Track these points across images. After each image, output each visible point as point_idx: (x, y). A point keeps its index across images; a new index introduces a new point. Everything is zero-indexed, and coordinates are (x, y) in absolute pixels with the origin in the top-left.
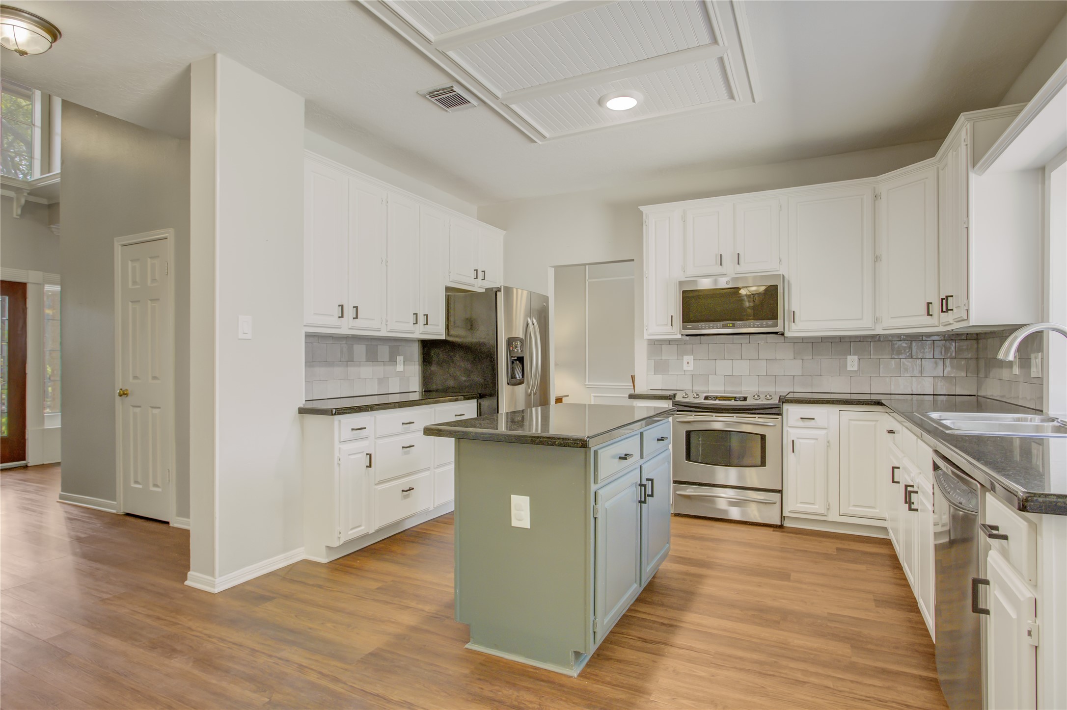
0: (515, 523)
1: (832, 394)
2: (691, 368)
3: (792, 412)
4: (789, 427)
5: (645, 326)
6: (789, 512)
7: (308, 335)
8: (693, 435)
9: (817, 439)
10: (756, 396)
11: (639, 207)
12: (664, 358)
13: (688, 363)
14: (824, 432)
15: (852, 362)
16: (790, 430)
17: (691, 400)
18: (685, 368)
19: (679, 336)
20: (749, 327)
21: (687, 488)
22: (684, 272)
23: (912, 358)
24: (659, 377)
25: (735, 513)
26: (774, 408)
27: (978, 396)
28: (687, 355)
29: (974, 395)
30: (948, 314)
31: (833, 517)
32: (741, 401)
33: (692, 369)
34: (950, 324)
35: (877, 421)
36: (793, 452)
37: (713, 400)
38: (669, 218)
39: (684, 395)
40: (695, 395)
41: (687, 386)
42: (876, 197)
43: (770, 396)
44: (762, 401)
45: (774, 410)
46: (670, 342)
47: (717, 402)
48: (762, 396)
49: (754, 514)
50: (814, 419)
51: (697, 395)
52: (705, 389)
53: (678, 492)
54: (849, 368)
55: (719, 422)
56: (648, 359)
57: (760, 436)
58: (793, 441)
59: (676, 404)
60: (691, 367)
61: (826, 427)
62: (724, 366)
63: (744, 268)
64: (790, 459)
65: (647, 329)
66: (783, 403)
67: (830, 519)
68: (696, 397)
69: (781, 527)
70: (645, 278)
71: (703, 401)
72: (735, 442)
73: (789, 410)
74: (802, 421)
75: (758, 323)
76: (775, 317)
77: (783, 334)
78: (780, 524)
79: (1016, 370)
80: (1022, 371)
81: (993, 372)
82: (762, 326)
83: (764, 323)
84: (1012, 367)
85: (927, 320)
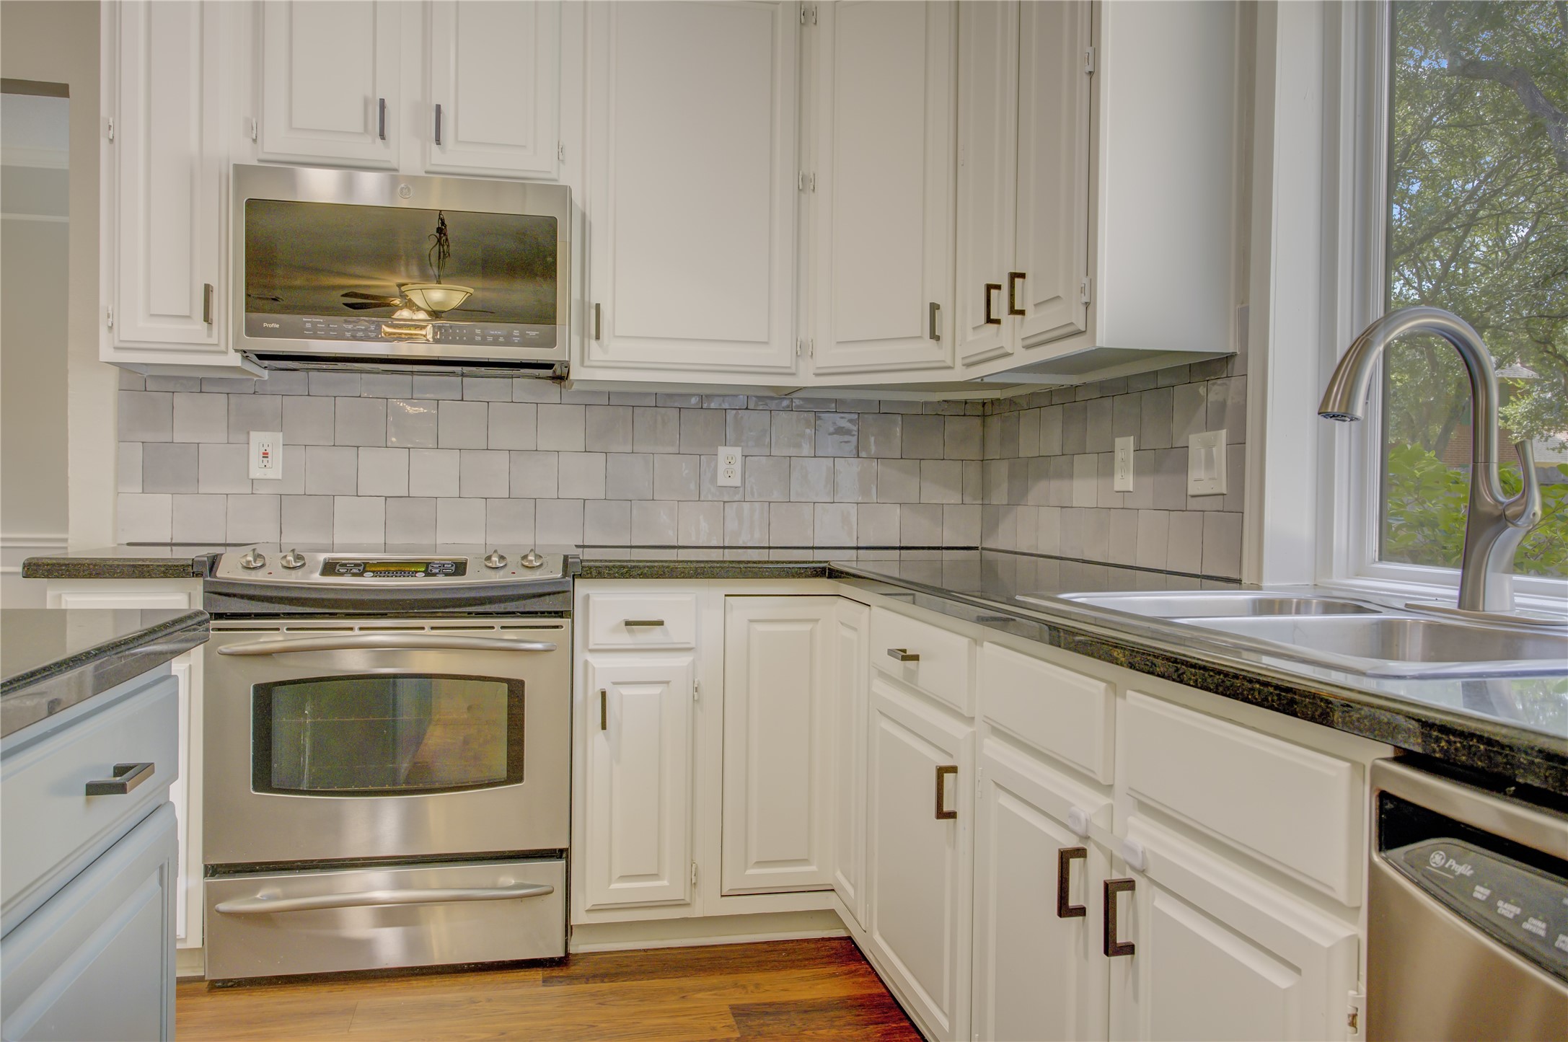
1: (680, 551)
2: (274, 471)
3: (600, 605)
4: (592, 651)
5: (102, 316)
6: (588, 911)
8: (281, 699)
9: (667, 683)
10: (495, 559)
12: (177, 437)
13: (265, 455)
14: (684, 660)
15: (729, 463)
16: (593, 659)
17: (274, 575)
18: (256, 472)
19: (235, 360)
20: (470, 341)
21: (256, 888)
22: (255, 141)
23: (858, 457)
24: (162, 501)
26: (549, 594)
27: (983, 549)
28: (264, 427)
29: (976, 548)
31: (708, 904)
32: (447, 575)
33: (281, 477)
34: (1007, 355)
35: (817, 621)
36: (604, 727)
37: (354, 575)
39: (250, 558)
40: (290, 558)
41: (262, 531)
42: (806, 16)
43: (538, 557)
44: (515, 576)
45: (547, 602)
47: (368, 581)
48: (513, 559)
50: (660, 623)
51: (299, 557)
52: (323, 540)
53: (223, 907)
54: (721, 481)
56: (122, 439)
57: (506, 685)
58: (604, 694)
59: (218, 591)
61: (692, 645)
62: (382, 469)
64: (593, 751)
65: (111, 328)
66: (572, 577)
67: (697, 911)
68: (294, 564)
69: (564, 965)
70: (104, 143)
71: (317, 578)
73: (591, 599)
74: (629, 631)
75: (497, 329)
76: (546, 316)
77: (565, 371)
78: (562, 954)
79: (1124, 480)
80: (1148, 481)
81: (1042, 490)
82: (508, 342)
83: (516, 333)
84: (1111, 473)
85: (926, 351)
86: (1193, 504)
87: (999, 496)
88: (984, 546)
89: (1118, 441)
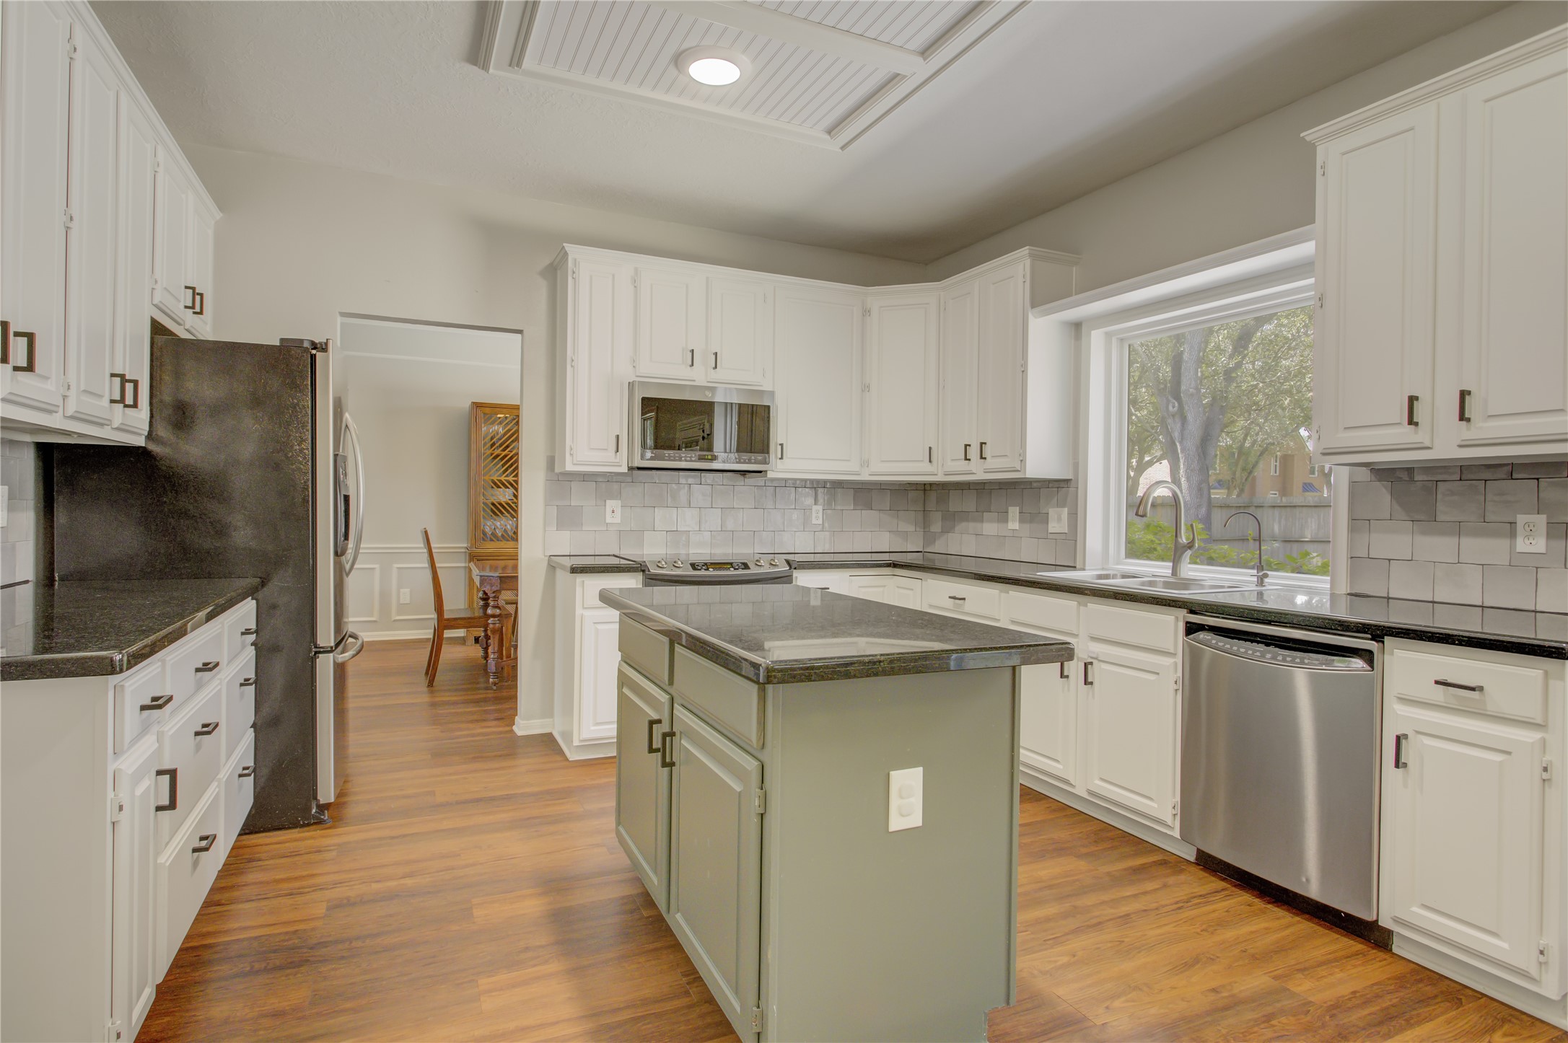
2: (618, 520)
5: (567, 448)
11: (564, 244)
12: (573, 503)
13: (613, 511)
17: (672, 570)
18: (609, 520)
19: (624, 469)
20: (734, 462)
22: (635, 367)
24: (566, 534)
27: (924, 552)
28: (612, 498)
29: (921, 552)
30: (968, 464)
32: (743, 569)
33: (619, 522)
34: (973, 474)
37: (705, 570)
38: (613, 276)
42: (866, 312)
56: (546, 505)
62: (665, 518)
65: (570, 455)
70: (569, 367)
71: (692, 571)
73: (798, 578)
75: (745, 456)
76: (763, 450)
77: (767, 474)
79: (1014, 525)
80: (1027, 526)
81: (961, 526)
82: (750, 462)
83: (753, 458)
84: (1006, 521)
85: (926, 467)
86: (1050, 536)
87: (936, 527)
88: (925, 550)
89: (1010, 508)
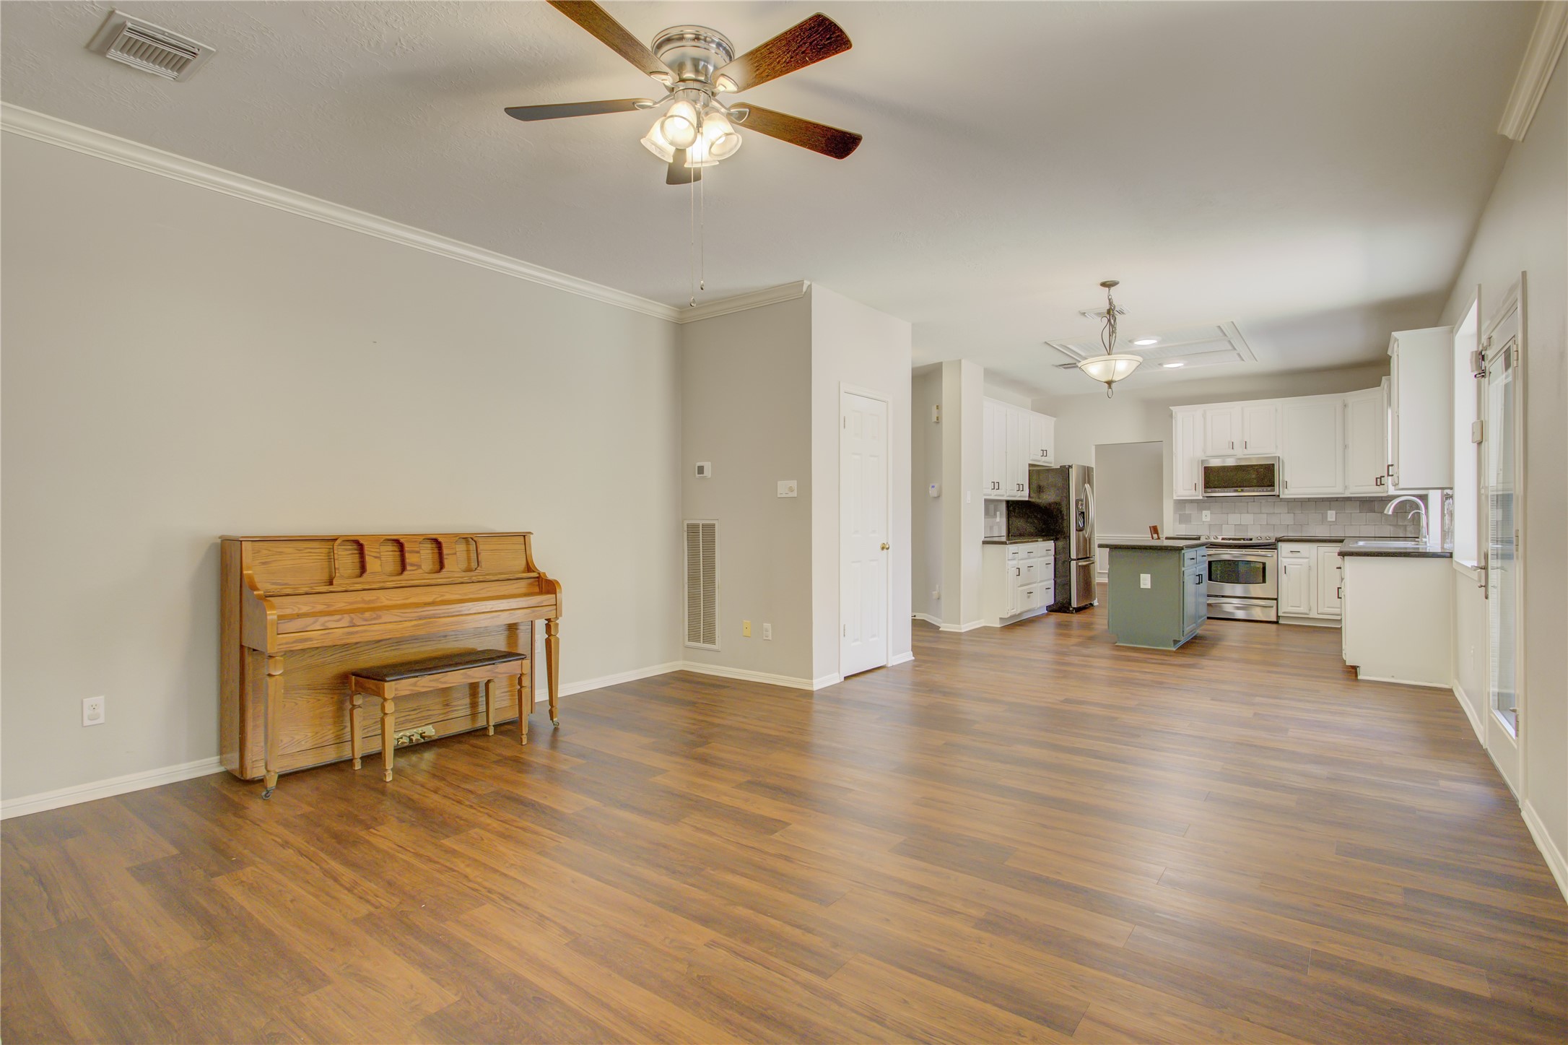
0: (1142, 586)
1: (1316, 537)
3: (1284, 548)
4: (1282, 557)
6: (1283, 612)
7: (987, 501)
8: (1213, 564)
9: (1302, 565)
10: (1258, 538)
11: (1170, 406)
12: (1187, 512)
14: (1307, 560)
15: (1331, 515)
16: (1283, 559)
17: (1212, 540)
18: (1204, 519)
20: (1254, 491)
22: (1205, 454)
23: (1375, 512)
24: (1183, 526)
25: (1240, 614)
28: (1206, 510)
31: (1313, 615)
32: (1248, 541)
33: (1210, 520)
36: (1286, 574)
38: (1194, 415)
39: (1206, 536)
40: (1215, 537)
41: (1208, 531)
42: (1345, 406)
43: (1270, 537)
44: (1263, 541)
45: (1272, 546)
46: (1192, 501)
47: (1231, 541)
48: (1263, 538)
49: (1258, 614)
50: (1299, 552)
54: (1329, 519)
55: (1227, 555)
57: (1261, 563)
58: (1285, 566)
60: (1208, 519)
61: (1308, 557)
62: (1234, 519)
63: (1249, 451)
64: (1283, 578)
66: (1278, 541)
67: (1311, 616)
69: (1277, 623)
70: (1174, 457)
71: (1221, 540)
72: (1242, 568)
73: (1282, 546)
74: (1292, 553)
75: (1260, 489)
76: (1272, 485)
77: (1279, 496)
78: (1276, 621)
82: (1265, 491)
83: (1267, 489)
